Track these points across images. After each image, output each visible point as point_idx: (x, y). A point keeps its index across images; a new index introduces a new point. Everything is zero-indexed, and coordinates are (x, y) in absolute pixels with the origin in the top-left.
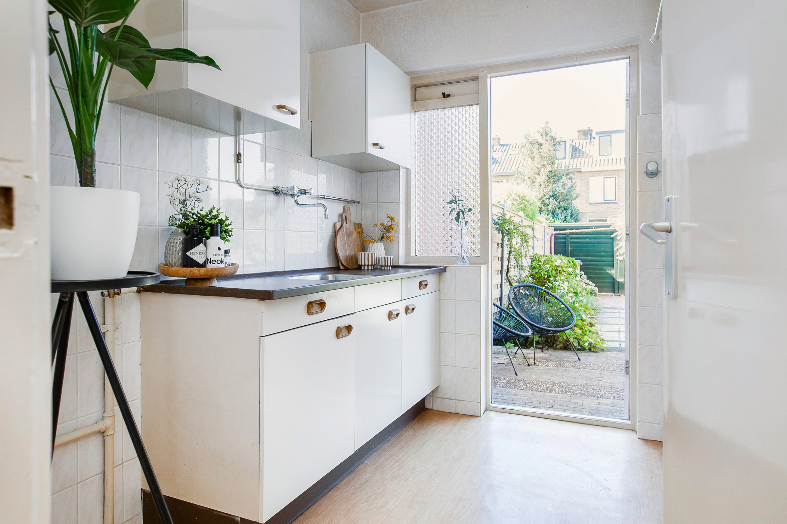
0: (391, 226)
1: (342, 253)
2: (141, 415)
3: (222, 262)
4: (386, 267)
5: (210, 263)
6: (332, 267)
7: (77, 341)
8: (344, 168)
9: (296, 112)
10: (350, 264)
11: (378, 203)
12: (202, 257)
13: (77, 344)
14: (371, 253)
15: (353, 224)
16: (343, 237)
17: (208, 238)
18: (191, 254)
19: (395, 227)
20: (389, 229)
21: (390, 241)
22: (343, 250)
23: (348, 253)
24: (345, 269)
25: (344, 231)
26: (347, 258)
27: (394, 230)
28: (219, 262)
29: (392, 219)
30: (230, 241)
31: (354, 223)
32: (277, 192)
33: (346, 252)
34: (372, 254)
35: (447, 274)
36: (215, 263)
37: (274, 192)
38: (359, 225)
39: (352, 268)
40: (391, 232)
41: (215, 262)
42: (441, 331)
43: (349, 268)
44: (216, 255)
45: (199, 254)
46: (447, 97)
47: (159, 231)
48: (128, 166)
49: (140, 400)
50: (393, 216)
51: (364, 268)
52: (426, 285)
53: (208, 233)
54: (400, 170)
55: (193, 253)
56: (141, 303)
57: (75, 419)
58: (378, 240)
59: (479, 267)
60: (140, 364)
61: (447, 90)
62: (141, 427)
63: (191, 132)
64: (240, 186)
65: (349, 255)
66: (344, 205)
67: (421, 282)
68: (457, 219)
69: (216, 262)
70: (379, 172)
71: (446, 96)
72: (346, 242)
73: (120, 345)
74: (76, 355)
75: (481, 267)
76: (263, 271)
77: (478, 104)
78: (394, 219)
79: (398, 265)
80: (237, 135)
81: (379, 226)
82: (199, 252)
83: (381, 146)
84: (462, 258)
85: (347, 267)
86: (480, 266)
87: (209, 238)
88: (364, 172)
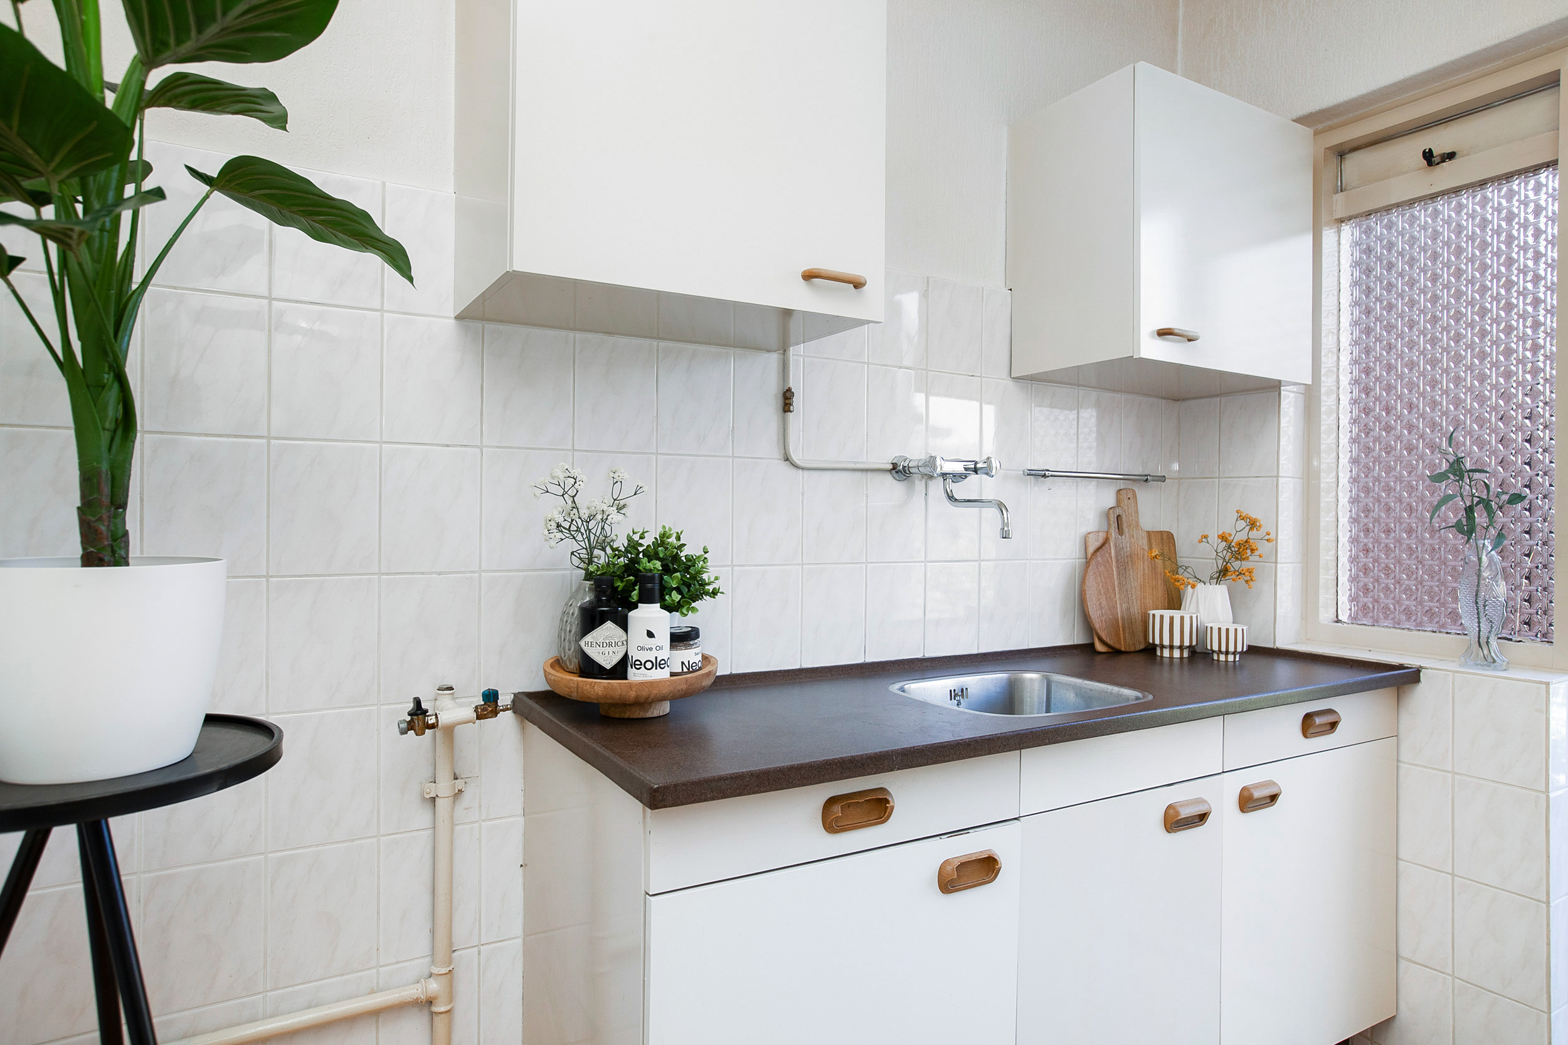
0: (1246, 542)
1: (1099, 612)
2: (522, 973)
3: (658, 664)
4: (1224, 656)
5: (632, 668)
6: (1075, 643)
7: (378, 813)
8: (1118, 396)
9: (863, 281)
10: (1125, 638)
11: (1219, 478)
12: (611, 653)
13: (378, 818)
14: (1189, 616)
15: (1145, 535)
16: (1108, 571)
17: (634, 606)
18: (587, 645)
19: (1263, 548)
20: (1241, 550)
21: (1247, 581)
22: (1104, 603)
23: (1122, 611)
24: (1111, 651)
25: (1110, 554)
26: (1114, 625)
27: (1257, 553)
28: (649, 665)
29: (1253, 524)
30: (697, 610)
31: (1148, 532)
32: (900, 471)
33: (1115, 607)
34: (1191, 618)
35: (1422, 694)
36: (640, 668)
37: (894, 471)
38: (1165, 537)
39: (1132, 649)
40: (1247, 558)
41: (641, 664)
42: (1401, 856)
43: (1123, 649)
44: (642, 649)
45: (601, 646)
46: (1443, 161)
47: (571, 580)
48: (497, 447)
49: (520, 941)
50: (1254, 516)
51: (1162, 652)
52: (1333, 725)
53: (635, 595)
54: (1282, 388)
55: (590, 643)
56: (524, 737)
57: (374, 967)
58: (1212, 578)
59: (1541, 683)
60: (521, 866)
61: (1439, 141)
62: (523, 999)
63: (658, 356)
64: (792, 466)
65: (1123, 617)
66: (1118, 488)
67: (1308, 718)
68: (1467, 528)
69: (643, 666)
70: (1222, 398)
71: (1437, 160)
72: (1116, 583)
73: (474, 822)
74: (377, 840)
75: (1548, 684)
76: (860, 661)
77: (1552, 164)
78: (1258, 524)
79: (1272, 647)
80: (784, 349)
81: (1214, 539)
82: (601, 640)
83: (1191, 334)
84: (1480, 645)
85: (1117, 646)
86: (1544, 677)
87: (637, 607)
88: (1184, 400)
